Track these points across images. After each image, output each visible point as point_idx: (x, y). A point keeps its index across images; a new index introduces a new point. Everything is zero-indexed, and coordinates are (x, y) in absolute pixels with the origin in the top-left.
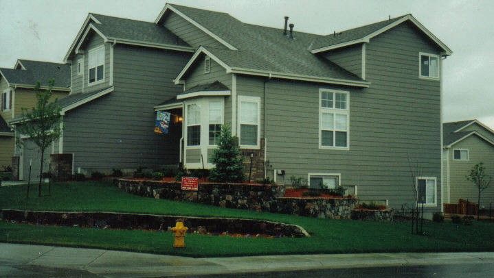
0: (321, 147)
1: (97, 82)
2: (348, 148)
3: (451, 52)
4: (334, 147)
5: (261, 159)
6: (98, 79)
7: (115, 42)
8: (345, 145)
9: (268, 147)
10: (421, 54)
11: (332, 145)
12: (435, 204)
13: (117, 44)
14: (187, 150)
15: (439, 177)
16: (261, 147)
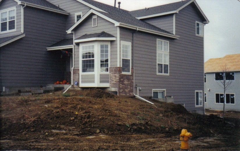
0: (158, 74)
1: (8, 31)
2: (168, 74)
3: (209, 22)
4: (163, 74)
5: (132, 81)
6: (10, 29)
7: (26, 5)
8: (168, 73)
9: (135, 73)
10: (197, 22)
11: (162, 72)
12: (202, 105)
13: (27, 6)
14: (82, 75)
15: (203, 90)
16: (132, 73)
